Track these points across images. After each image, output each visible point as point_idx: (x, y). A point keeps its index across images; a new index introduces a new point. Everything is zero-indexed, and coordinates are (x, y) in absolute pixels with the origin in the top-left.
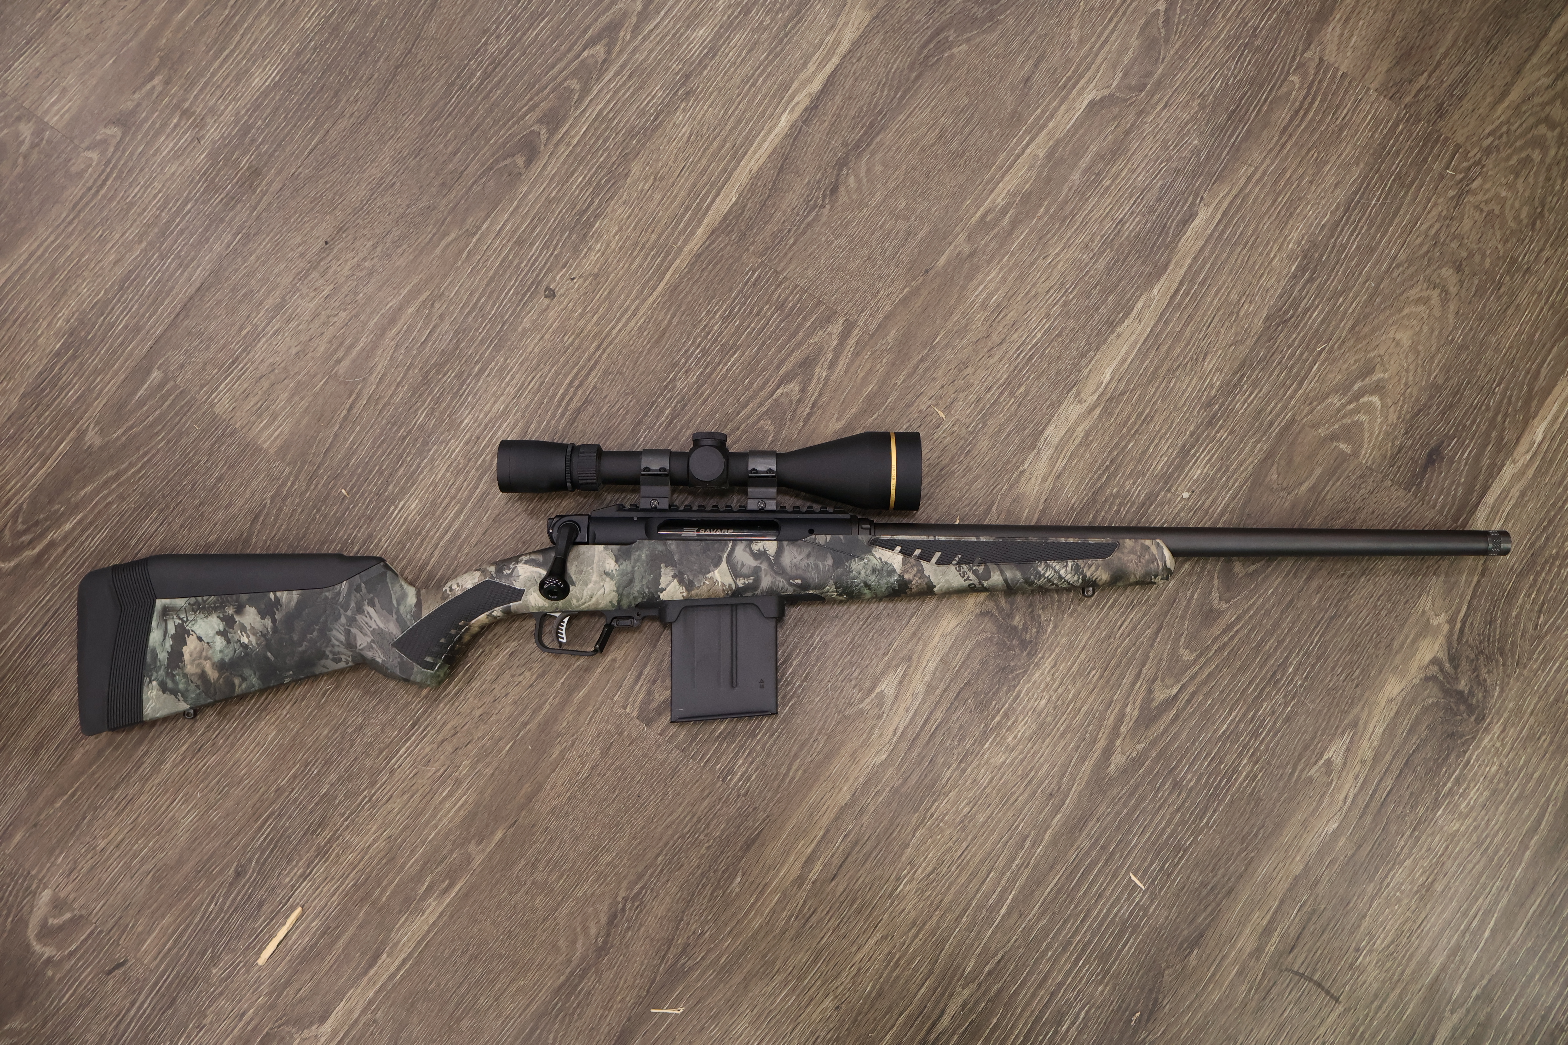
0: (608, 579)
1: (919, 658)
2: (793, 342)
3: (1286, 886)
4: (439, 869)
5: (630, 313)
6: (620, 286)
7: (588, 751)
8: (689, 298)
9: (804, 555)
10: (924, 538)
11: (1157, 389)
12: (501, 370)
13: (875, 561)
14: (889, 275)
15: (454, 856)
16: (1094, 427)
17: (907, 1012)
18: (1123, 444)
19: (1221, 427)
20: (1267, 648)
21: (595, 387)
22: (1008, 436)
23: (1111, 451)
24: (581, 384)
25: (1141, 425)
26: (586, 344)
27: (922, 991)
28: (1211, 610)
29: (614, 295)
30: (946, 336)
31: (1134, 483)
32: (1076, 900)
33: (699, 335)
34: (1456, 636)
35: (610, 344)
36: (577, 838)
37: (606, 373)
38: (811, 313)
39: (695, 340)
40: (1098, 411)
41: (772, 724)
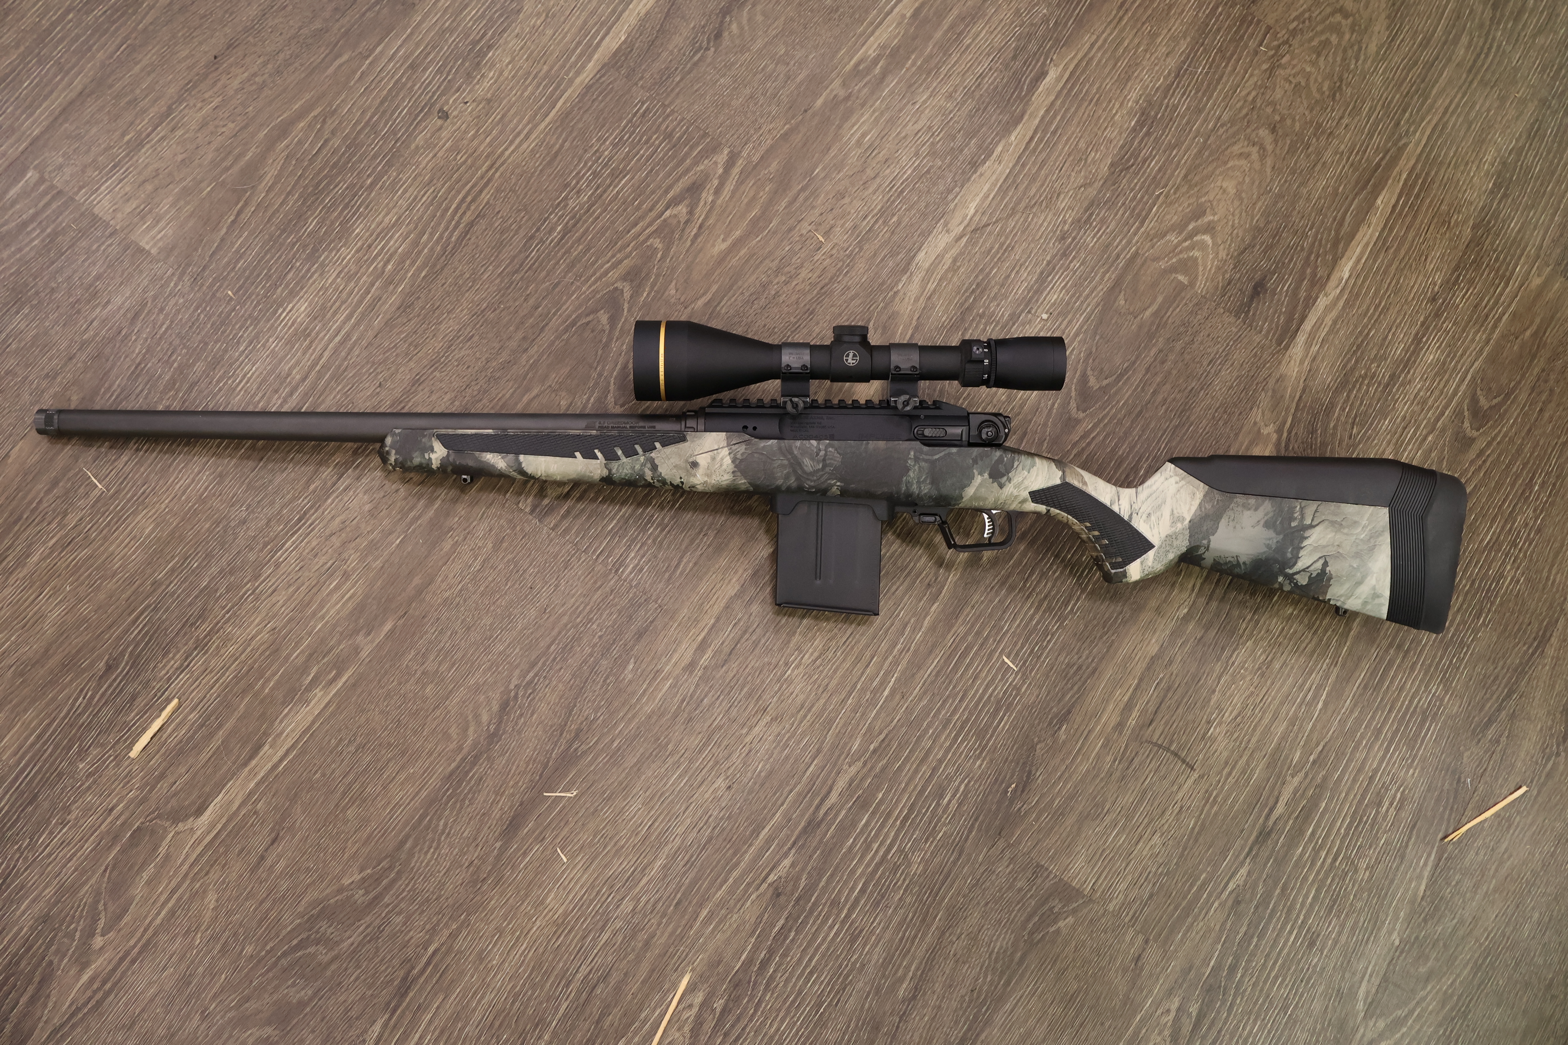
2: (681, 169)
3: (1144, 665)
4: (326, 660)
5: (522, 136)
6: (512, 112)
7: (480, 544)
8: (580, 125)
11: (1017, 222)
12: (394, 183)
14: (770, 113)
15: (341, 647)
16: (961, 254)
17: (797, 789)
19: (1074, 258)
21: (488, 203)
23: (977, 276)
24: (473, 201)
26: (480, 162)
27: (811, 769)
28: (1070, 419)
29: (507, 119)
30: (824, 169)
32: (954, 681)
33: (590, 158)
34: (1283, 445)
35: (503, 164)
36: (469, 629)
37: (498, 190)
38: (697, 144)
39: (586, 164)
40: (965, 240)
41: (663, 519)
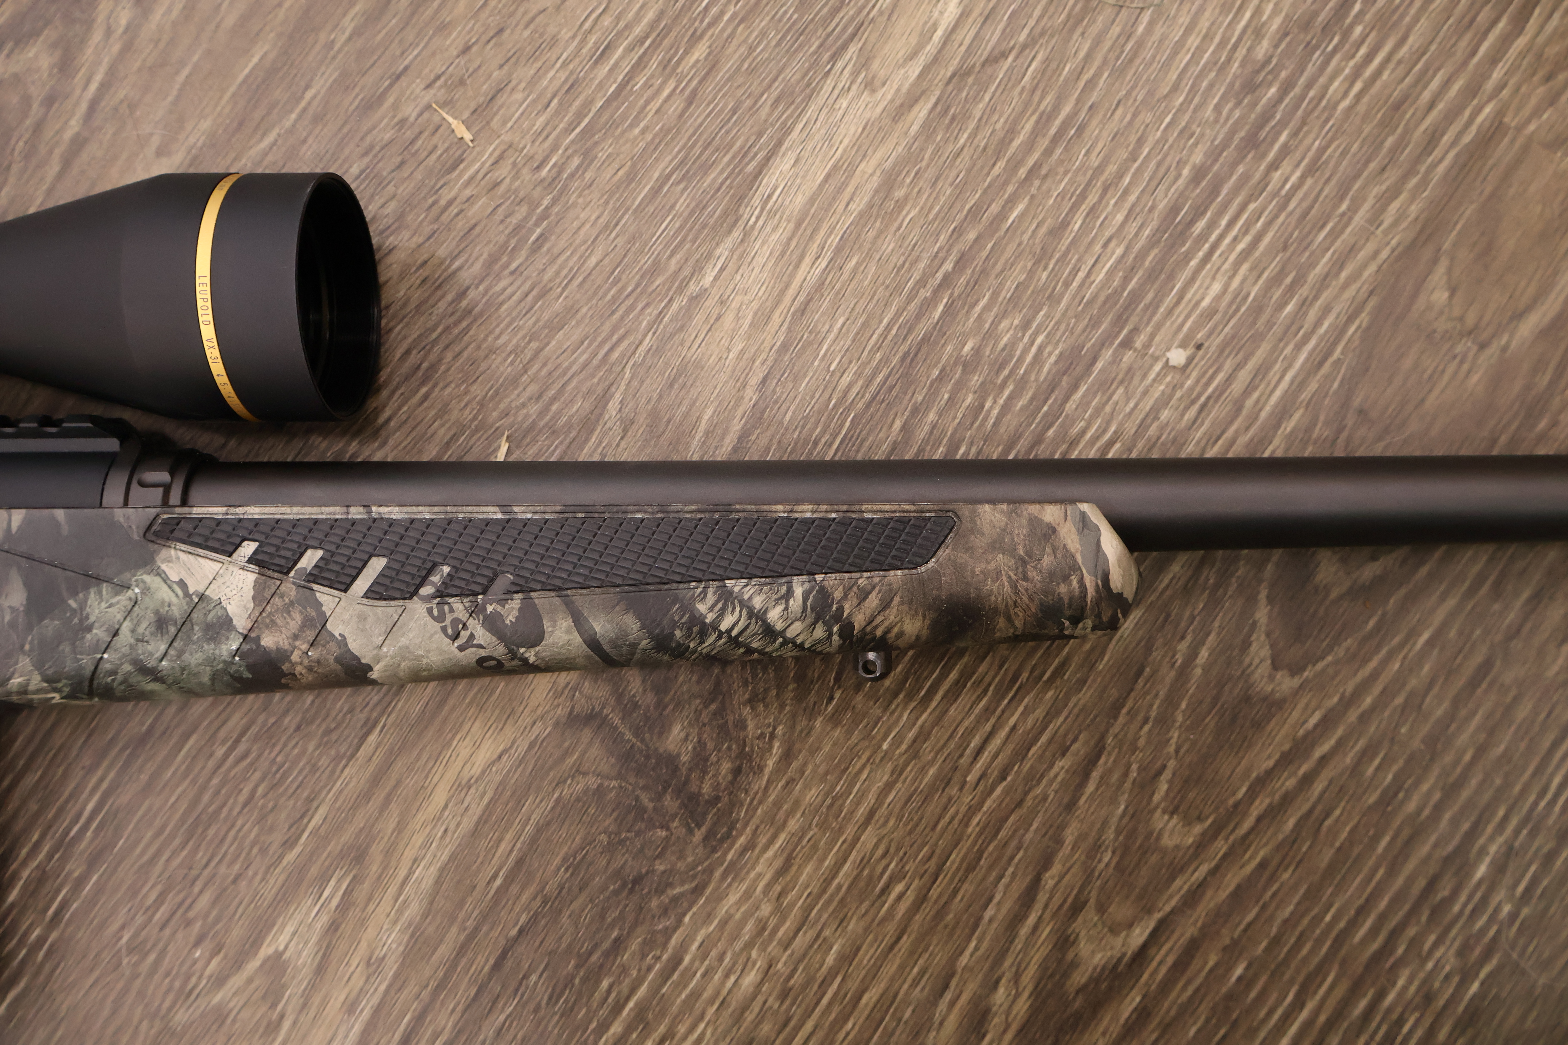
1: (388, 853)
10: (336, 512)
13: (164, 593)
18: (995, 208)
20: (1411, 806)
22: (655, 192)
25: (1048, 152)
31: (1025, 325)
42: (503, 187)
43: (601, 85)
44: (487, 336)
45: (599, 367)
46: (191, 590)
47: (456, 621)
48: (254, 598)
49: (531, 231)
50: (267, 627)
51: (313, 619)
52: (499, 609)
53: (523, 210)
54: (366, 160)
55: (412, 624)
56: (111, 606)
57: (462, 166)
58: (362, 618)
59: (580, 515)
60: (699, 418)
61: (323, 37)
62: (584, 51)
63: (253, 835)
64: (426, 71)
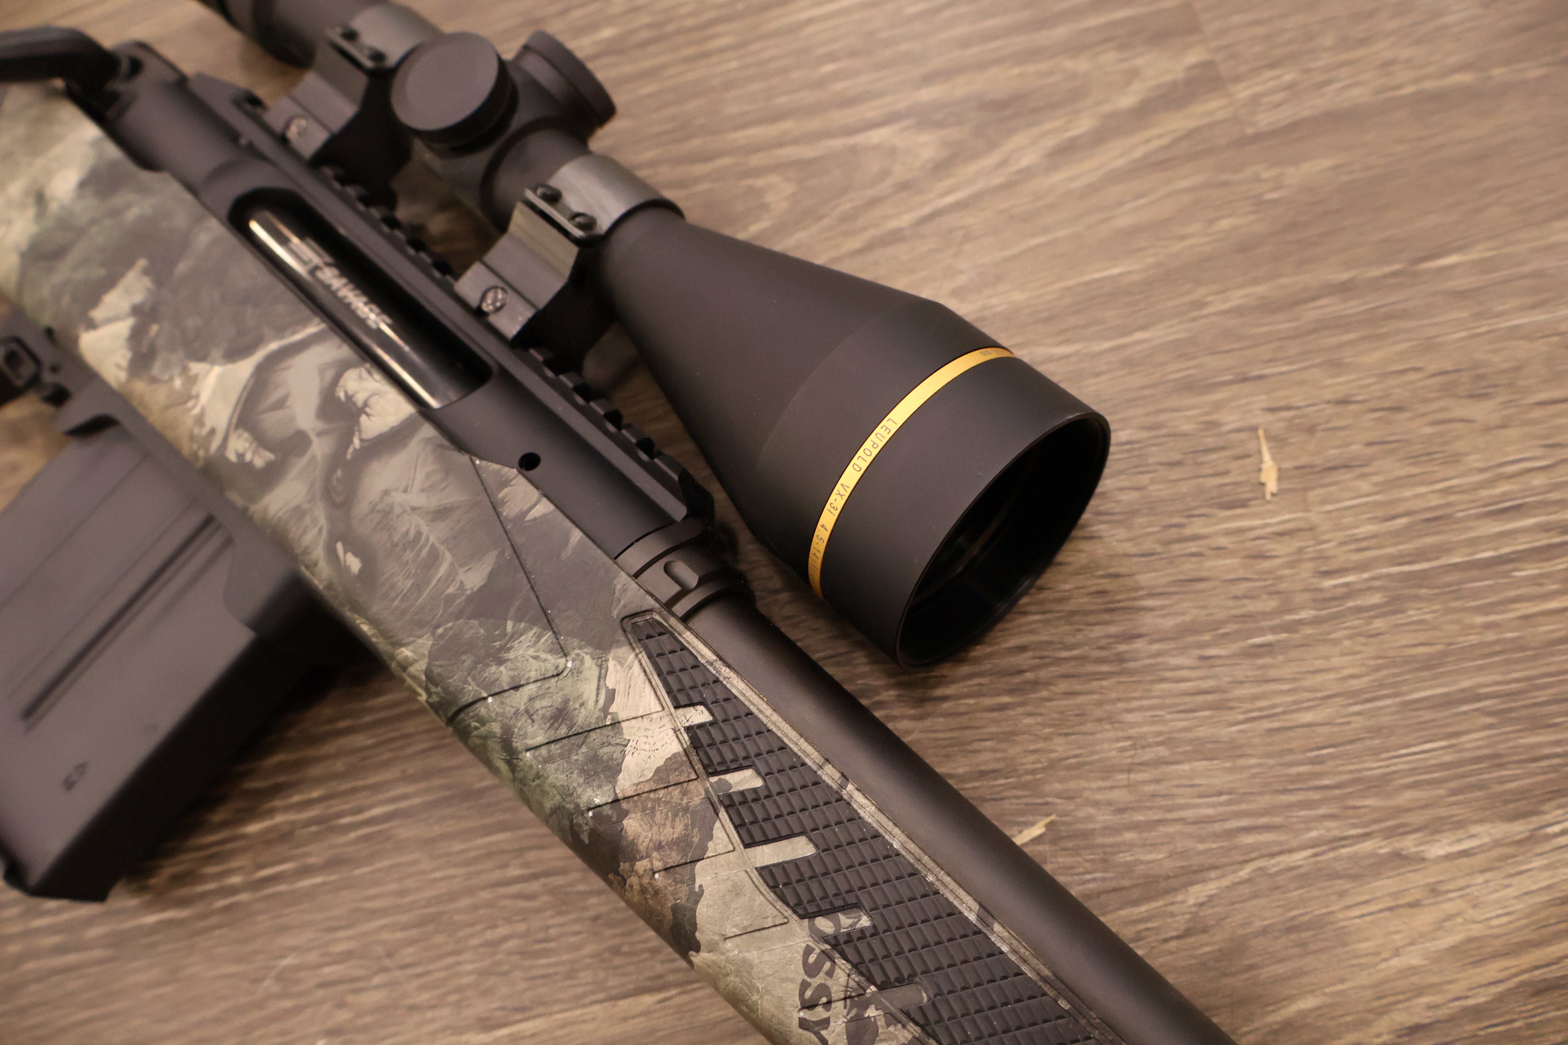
0: (31, 212)
9: (433, 501)
10: (810, 755)
13: (588, 689)
22: (1448, 701)
42: (1266, 565)
43: (1473, 542)
44: (1119, 700)
45: (1217, 836)
46: (613, 709)
47: (823, 989)
48: (658, 770)
49: (1262, 632)
50: (644, 810)
51: (689, 845)
52: (881, 1023)
53: (1272, 604)
54: (1144, 435)
55: (778, 947)
56: (536, 658)
57: (1239, 511)
58: (736, 891)
59: (1063, 1004)
60: (1290, 999)
61: (1200, 293)
62: (1484, 493)
63: (465, 980)
64: (1282, 393)
